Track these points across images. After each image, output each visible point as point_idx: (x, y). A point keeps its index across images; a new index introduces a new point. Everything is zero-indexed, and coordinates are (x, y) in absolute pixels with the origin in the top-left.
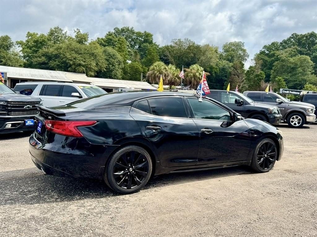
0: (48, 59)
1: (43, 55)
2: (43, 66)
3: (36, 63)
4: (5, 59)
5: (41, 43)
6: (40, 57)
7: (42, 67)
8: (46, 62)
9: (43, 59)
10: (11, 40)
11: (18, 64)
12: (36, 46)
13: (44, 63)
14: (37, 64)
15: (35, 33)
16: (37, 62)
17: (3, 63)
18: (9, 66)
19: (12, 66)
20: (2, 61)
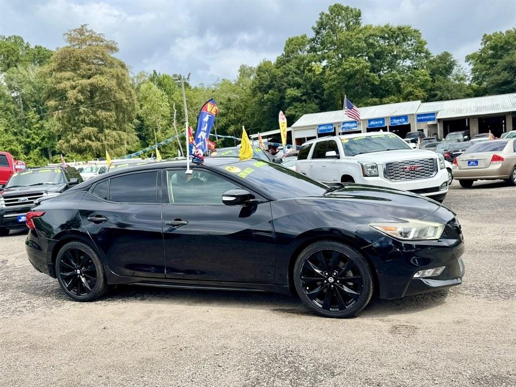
0: (513, 73)
1: (505, 69)
2: (505, 87)
3: (491, 86)
4: (442, 90)
5: (502, 48)
6: (498, 74)
7: (502, 90)
8: (510, 79)
9: (505, 75)
10: (453, 56)
11: (462, 94)
12: (493, 56)
13: (506, 83)
14: (493, 86)
15: (496, 33)
16: (493, 83)
17: (437, 97)
18: (448, 99)
19: (452, 99)
20: (436, 95)
